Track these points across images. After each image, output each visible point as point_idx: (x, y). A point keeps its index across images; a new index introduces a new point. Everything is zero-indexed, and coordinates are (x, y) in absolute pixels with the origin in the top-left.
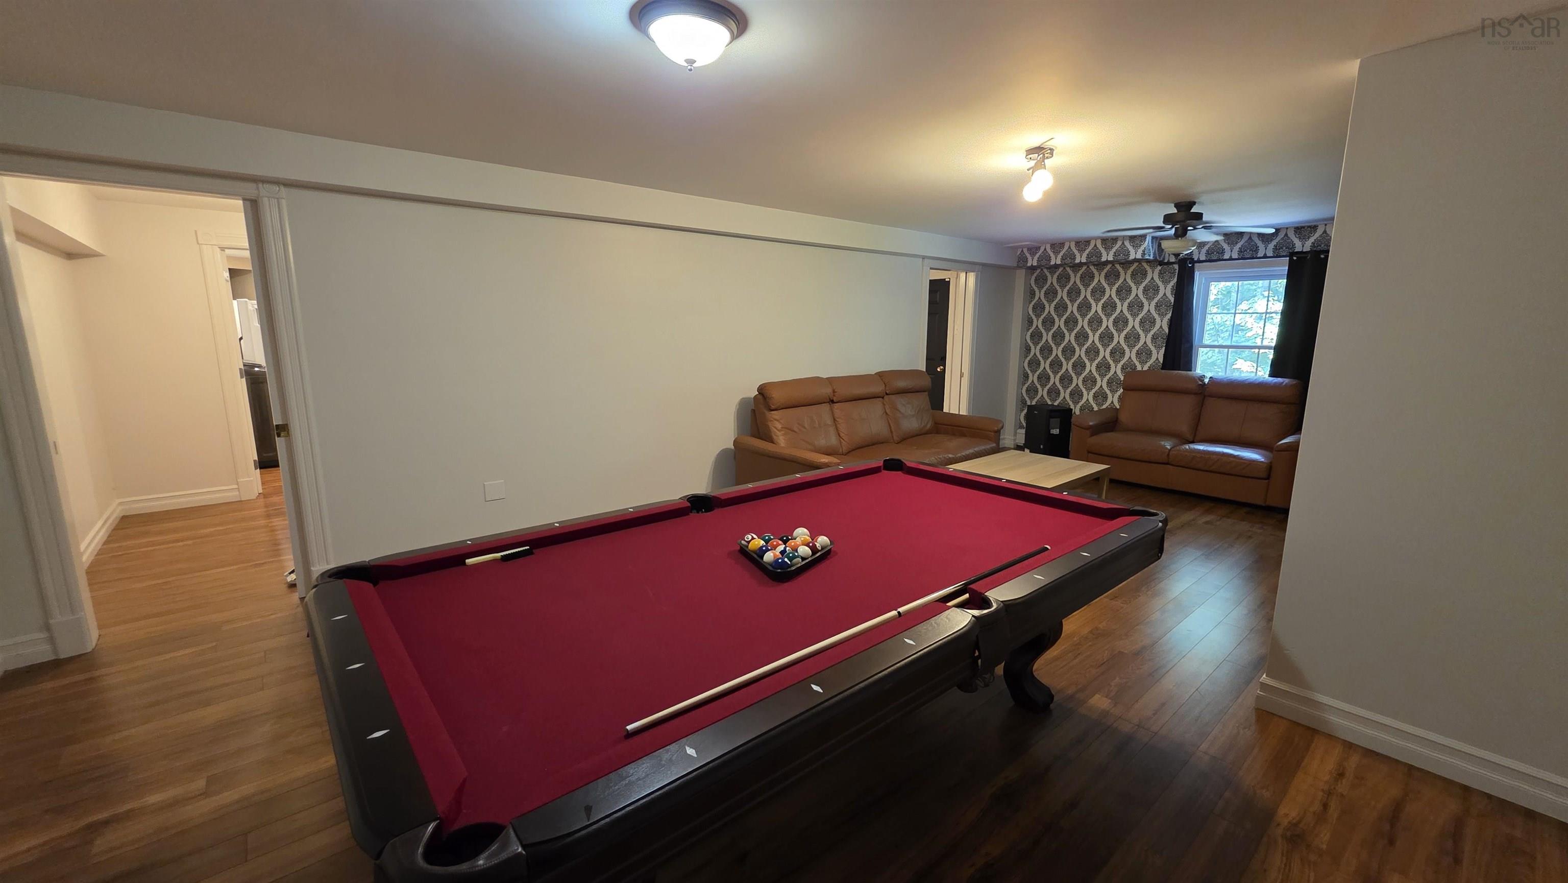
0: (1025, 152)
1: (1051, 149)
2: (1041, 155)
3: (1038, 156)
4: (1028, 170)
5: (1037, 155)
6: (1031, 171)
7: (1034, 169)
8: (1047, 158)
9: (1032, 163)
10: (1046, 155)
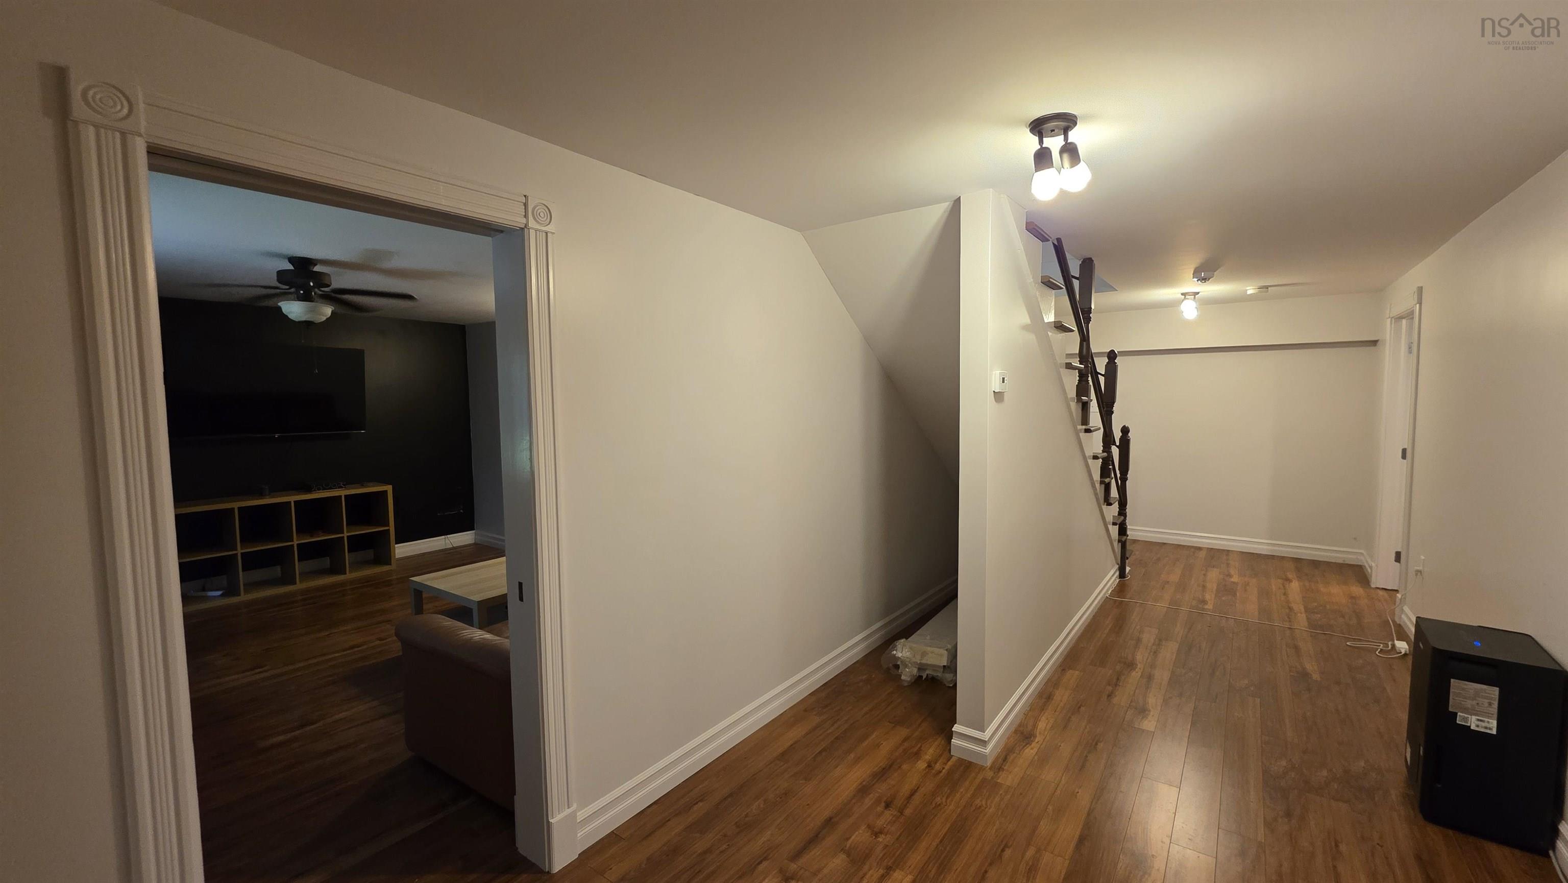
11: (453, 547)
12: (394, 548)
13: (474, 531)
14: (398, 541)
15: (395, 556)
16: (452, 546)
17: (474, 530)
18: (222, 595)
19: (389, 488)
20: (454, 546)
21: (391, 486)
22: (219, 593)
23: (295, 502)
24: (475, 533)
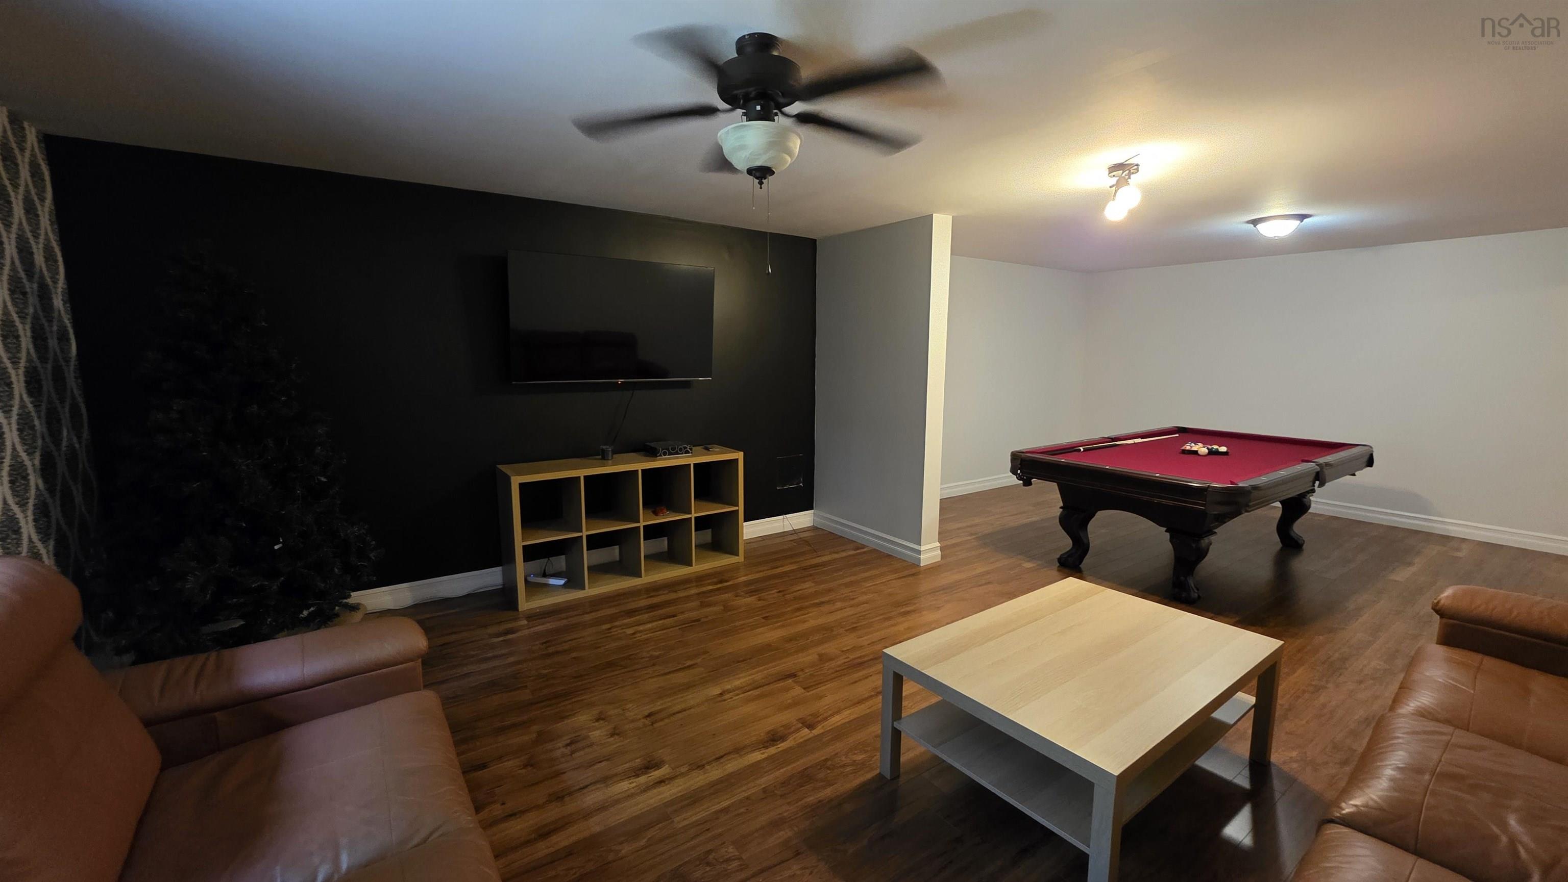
0: (1108, 170)
1: (1137, 165)
2: (1127, 172)
3: (1123, 173)
4: (1111, 187)
5: (1121, 172)
6: (1114, 189)
7: (1118, 185)
8: (1133, 173)
9: (1114, 181)
10: (1132, 171)
11: (794, 530)
12: (742, 526)
13: (813, 511)
14: (746, 519)
15: (743, 537)
16: (792, 529)
17: (813, 509)
18: (565, 586)
19: (739, 456)
20: (795, 528)
21: (743, 453)
22: (561, 582)
23: (643, 471)
24: (814, 513)
